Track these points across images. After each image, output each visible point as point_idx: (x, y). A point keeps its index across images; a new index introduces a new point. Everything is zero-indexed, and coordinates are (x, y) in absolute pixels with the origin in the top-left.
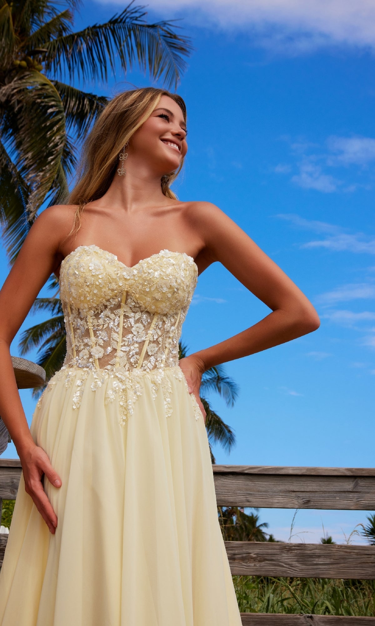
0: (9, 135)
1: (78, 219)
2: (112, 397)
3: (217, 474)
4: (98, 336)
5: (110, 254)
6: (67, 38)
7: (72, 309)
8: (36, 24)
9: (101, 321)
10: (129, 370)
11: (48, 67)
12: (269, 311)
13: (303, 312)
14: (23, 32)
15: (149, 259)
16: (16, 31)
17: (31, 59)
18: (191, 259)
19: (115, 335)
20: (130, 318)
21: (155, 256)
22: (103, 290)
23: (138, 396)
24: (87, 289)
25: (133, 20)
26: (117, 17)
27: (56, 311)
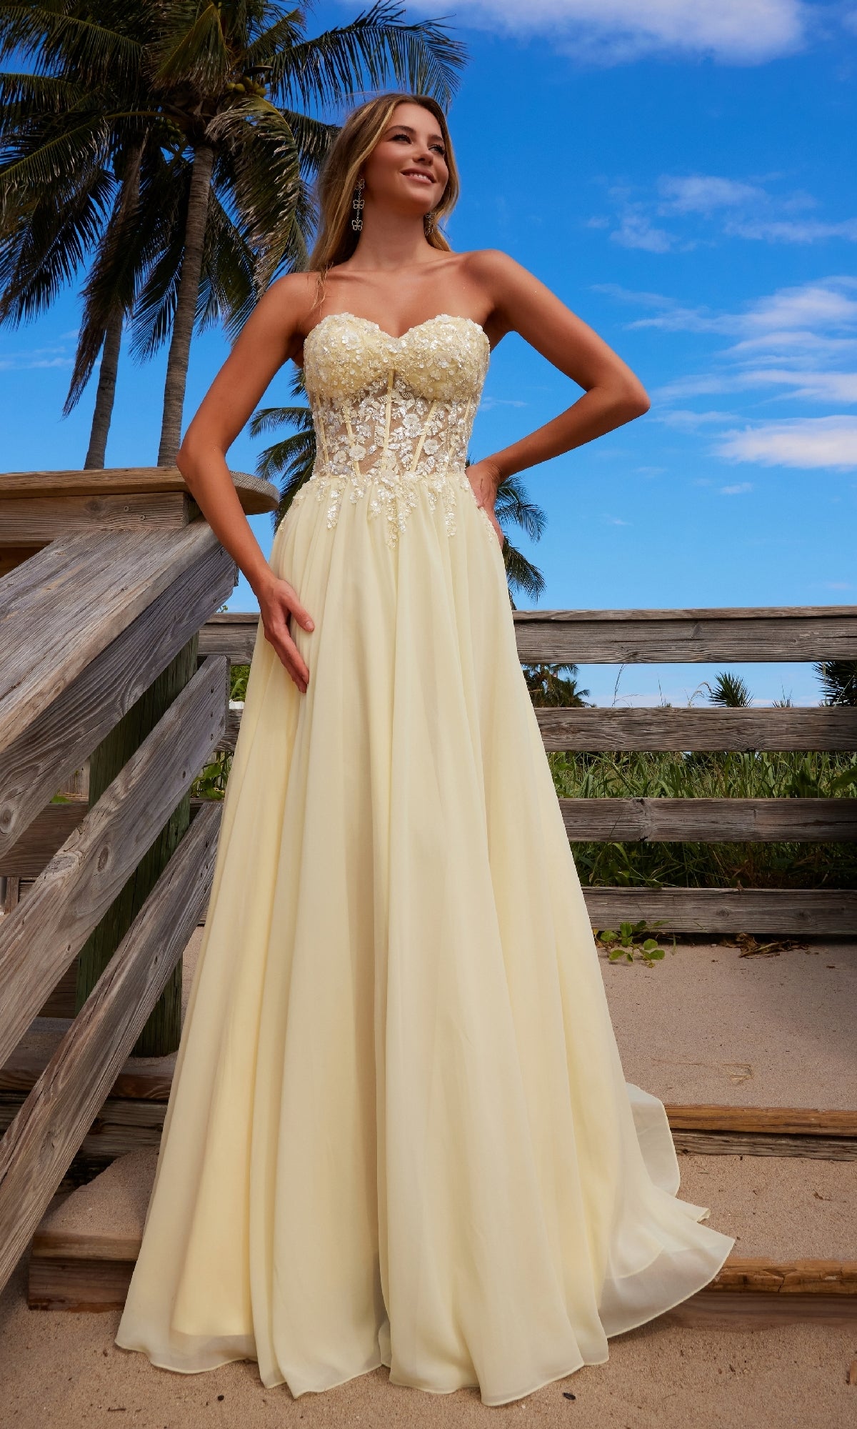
0: (226, 187)
1: (321, 288)
2: (377, 510)
3: (518, 622)
4: (358, 433)
5: (369, 322)
6: (297, 49)
7: (322, 400)
8: (254, 30)
9: (361, 413)
10: (399, 474)
11: (274, 90)
12: (581, 392)
13: (627, 388)
14: (237, 43)
15: (422, 325)
16: (228, 42)
17: (250, 80)
18: (479, 328)
19: (379, 430)
20: (400, 406)
21: (429, 322)
22: (363, 369)
23: (412, 509)
24: (341, 370)
25: (387, 20)
26: (365, 16)
27: (303, 424)
